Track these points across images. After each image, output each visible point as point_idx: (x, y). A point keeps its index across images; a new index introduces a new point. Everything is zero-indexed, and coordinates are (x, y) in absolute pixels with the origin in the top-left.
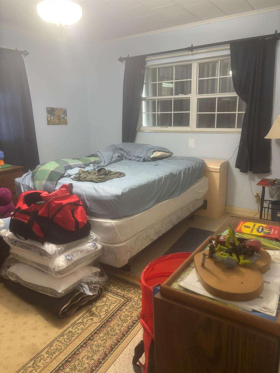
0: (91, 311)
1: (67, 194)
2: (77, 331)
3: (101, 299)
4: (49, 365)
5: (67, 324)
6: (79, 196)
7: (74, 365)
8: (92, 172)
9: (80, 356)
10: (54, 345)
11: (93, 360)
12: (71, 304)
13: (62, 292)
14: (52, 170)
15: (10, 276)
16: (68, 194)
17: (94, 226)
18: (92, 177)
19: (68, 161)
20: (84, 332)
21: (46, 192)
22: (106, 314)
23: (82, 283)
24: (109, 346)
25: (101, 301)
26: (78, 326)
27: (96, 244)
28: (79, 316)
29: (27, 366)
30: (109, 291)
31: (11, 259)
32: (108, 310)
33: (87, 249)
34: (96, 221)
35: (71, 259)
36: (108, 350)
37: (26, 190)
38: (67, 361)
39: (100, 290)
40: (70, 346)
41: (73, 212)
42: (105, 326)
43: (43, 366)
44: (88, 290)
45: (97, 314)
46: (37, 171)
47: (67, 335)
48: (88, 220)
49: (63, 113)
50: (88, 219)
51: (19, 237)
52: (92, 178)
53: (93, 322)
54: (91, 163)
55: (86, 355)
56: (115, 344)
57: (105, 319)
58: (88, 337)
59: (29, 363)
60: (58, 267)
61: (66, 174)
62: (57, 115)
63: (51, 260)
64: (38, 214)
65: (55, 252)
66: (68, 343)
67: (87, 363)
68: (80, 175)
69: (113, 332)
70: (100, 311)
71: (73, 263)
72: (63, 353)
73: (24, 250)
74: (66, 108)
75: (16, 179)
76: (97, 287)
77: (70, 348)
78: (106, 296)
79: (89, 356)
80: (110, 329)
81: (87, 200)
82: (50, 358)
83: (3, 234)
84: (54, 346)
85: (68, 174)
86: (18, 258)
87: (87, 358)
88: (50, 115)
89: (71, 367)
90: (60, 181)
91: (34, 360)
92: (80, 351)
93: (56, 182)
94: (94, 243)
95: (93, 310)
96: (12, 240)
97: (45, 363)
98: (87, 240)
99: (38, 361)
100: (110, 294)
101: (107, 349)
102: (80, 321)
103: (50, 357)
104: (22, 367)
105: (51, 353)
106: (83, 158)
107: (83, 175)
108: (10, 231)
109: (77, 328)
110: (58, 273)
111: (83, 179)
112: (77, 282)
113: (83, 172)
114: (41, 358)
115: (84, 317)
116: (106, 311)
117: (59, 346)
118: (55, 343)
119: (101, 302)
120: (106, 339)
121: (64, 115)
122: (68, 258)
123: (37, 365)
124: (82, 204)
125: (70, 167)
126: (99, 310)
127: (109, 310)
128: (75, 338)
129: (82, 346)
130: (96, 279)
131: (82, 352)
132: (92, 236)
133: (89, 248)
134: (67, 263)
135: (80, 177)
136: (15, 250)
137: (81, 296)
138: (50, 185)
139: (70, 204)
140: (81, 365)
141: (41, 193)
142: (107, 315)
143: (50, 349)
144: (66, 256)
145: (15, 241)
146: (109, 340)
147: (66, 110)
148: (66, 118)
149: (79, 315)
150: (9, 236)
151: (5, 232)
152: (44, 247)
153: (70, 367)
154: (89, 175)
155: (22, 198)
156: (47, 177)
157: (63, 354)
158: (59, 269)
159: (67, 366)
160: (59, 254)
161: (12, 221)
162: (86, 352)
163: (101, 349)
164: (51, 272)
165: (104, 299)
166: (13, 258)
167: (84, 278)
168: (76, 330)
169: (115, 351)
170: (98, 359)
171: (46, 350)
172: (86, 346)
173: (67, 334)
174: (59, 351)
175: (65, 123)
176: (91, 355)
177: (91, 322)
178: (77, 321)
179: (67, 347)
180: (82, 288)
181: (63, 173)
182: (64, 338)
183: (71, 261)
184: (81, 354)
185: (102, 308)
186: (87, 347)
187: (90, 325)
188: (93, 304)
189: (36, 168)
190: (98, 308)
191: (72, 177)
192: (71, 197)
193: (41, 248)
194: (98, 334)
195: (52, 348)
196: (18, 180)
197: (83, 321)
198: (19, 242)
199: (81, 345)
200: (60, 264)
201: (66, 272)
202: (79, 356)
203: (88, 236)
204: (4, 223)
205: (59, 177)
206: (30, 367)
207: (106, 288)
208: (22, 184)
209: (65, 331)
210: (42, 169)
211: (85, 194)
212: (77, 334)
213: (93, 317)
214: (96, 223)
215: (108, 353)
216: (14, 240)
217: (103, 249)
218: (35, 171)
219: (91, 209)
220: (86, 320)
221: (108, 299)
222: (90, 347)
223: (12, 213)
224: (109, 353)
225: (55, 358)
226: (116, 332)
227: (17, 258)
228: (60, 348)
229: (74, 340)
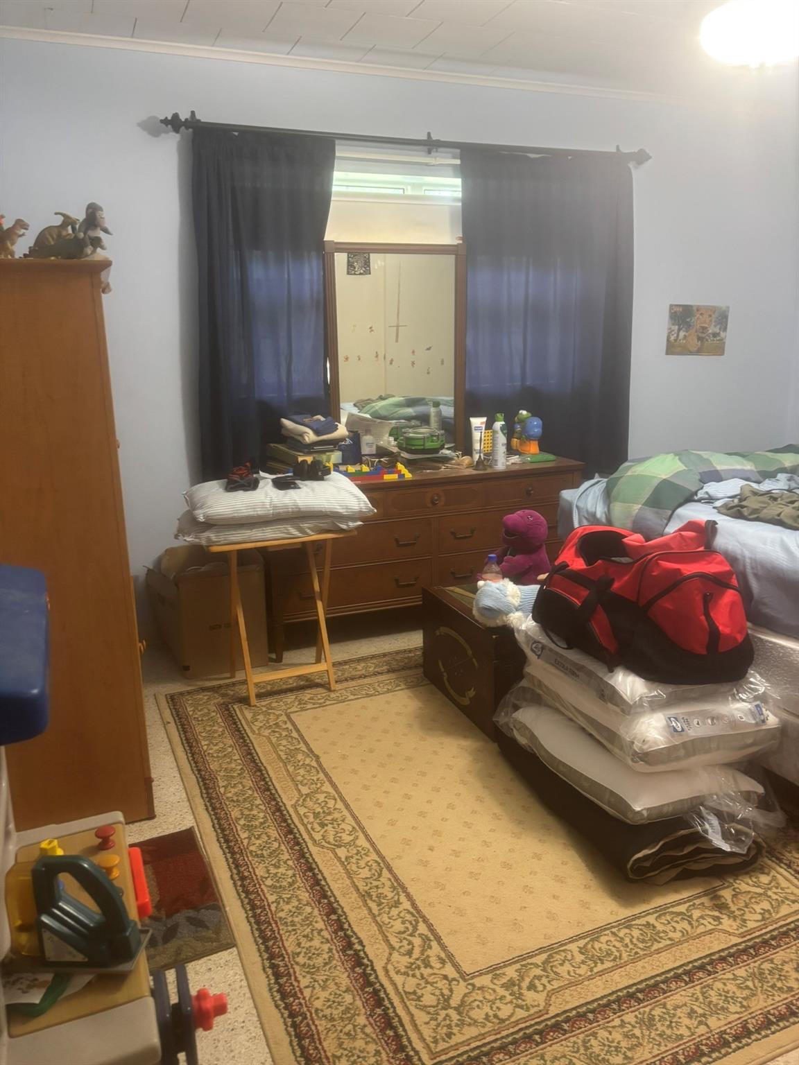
0: (717, 897)
1: (699, 547)
2: (670, 931)
3: (753, 874)
4: (583, 982)
5: (644, 901)
6: (732, 559)
7: (650, 1014)
8: (782, 495)
9: (668, 999)
10: (603, 939)
11: (705, 1027)
12: (663, 854)
13: (642, 810)
14: (664, 477)
15: (518, 730)
16: (702, 549)
17: (764, 656)
18: (782, 510)
19: (711, 459)
20: (688, 942)
21: (639, 535)
22: (763, 923)
23: (701, 807)
24: (760, 1012)
25: (754, 880)
26: (675, 919)
27: (761, 709)
28: (681, 897)
29: (529, 961)
30: (783, 863)
31: (524, 689)
32: (770, 914)
33: (733, 716)
34: (775, 644)
35: (683, 730)
36: (754, 1021)
37: (585, 523)
38: (631, 996)
39: (754, 846)
40: (646, 963)
41: (708, 601)
42: (756, 954)
43: (568, 980)
44: (718, 834)
45: (734, 912)
46: (621, 477)
47: (641, 930)
48: (748, 634)
49: (715, 321)
50: (750, 632)
51: (554, 638)
52: (780, 513)
53: (720, 927)
54: (783, 470)
55: (688, 1005)
56: (780, 1014)
57: (757, 934)
58: (700, 962)
59: (536, 955)
60: (644, 741)
61: (701, 494)
62: (698, 326)
63: (627, 717)
64: (612, 589)
65: (641, 699)
66: (642, 953)
67: (686, 1025)
68: (745, 500)
69: (779, 979)
70: (746, 906)
71: (685, 742)
72: (623, 969)
73: (562, 674)
74: (728, 308)
75: (562, 492)
76: (747, 835)
77: (643, 967)
78: (772, 874)
79: (696, 1012)
80: (770, 969)
81: (756, 575)
82: (587, 967)
83: (517, 623)
84: (602, 943)
85: (707, 493)
86: (541, 692)
87: (689, 1014)
88: (677, 327)
89: (640, 1016)
90: (680, 511)
91: (548, 953)
92: (671, 987)
93: (670, 512)
94: (757, 706)
95: (723, 897)
96: (535, 642)
97: (574, 975)
98: (736, 692)
99: (557, 960)
100: (785, 870)
101: (753, 1018)
102: (682, 908)
103: (589, 965)
104: (519, 957)
105: (593, 956)
106: (758, 453)
107: (752, 503)
108: (534, 618)
109: (669, 923)
110: (638, 757)
111: (750, 514)
112: (687, 800)
113: (755, 493)
114: (566, 956)
115: (694, 904)
116: (764, 913)
117: (614, 946)
118: (605, 935)
119: (750, 882)
120: (754, 989)
121: (718, 327)
122: (674, 724)
123: (554, 969)
124: (737, 585)
125: (717, 477)
126: (742, 904)
127: (775, 916)
128: (662, 948)
129: (677, 977)
130: (746, 811)
131: (676, 991)
132: (751, 683)
133: (738, 715)
134: (668, 738)
135: (743, 507)
136: (537, 668)
137: (695, 843)
138: (651, 517)
139: (703, 576)
140: (668, 1023)
141: (626, 537)
142: (765, 924)
143: (592, 945)
144: (669, 718)
145: (540, 646)
146: (762, 997)
147: (728, 311)
148: (722, 334)
149: (681, 894)
150: (529, 630)
151: (519, 619)
152: (613, 680)
153: (637, 1013)
154: (772, 505)
155: (576, 540)
156: (648, 496)
157: (623, 974)
158: (645, 747)
159: (631, 1007)
160: (651, 706)
161: (541, 595)
162: (688, 996)
163: (733, 1008)
164: (621, 748)
165: (764, 879)
166: (529, 688)
167: (711, 795)
168: (668, 928)
169: (778, 1033)
170: (721, 1032)
171: (582, 943)
172: (690, 981)
173: (640, 927)
174: (614, 960)
175: (719, 350)
176: (700, 1011)
177: (714, 925)
178: (673, 906)
179: (637, 962)
180: (702, 822)
181: (694, 489)
182: (630, 934)
183: (681, 735)
184: (672, 995)
185: (753, 900)
186: (692, 984)
187: (710, 932)
188: (725, 880)
189: (620, 468)
190: (739, 896)
191: (718, 504)
192: (707, 558)
193: (605, 679)
194: (732, 966)
195: (597, 945)
196: (567, 494)
197: (690, 914)
198: (551, 650)
199: (675, 973)
200: (648, 734)
201: (663, 762)
202: (665, 998)
203: (740, 681)
204: (520, 595)
205: (682, 501)
206: (537, 966)
207: (775, 850)
208: (577, 507)
209: (636, 917)
210: (636, 474)
211: (751, 559)
212: (670, 939)
213: (721, 913)
214: (771, 648)
215: (753, 1030)
216: (539, 642)
217: (783, 730)
218: (615, 475)
219: (764, 604)
220: (699, 915)
221: (778, 883)
222: (702, 988)
223: (543, 577)
224: (758, 1031)
225: (601, 973)
226: (787, 982)
227: (539, 691)
228: (618, 955)
229: (658, 951)
